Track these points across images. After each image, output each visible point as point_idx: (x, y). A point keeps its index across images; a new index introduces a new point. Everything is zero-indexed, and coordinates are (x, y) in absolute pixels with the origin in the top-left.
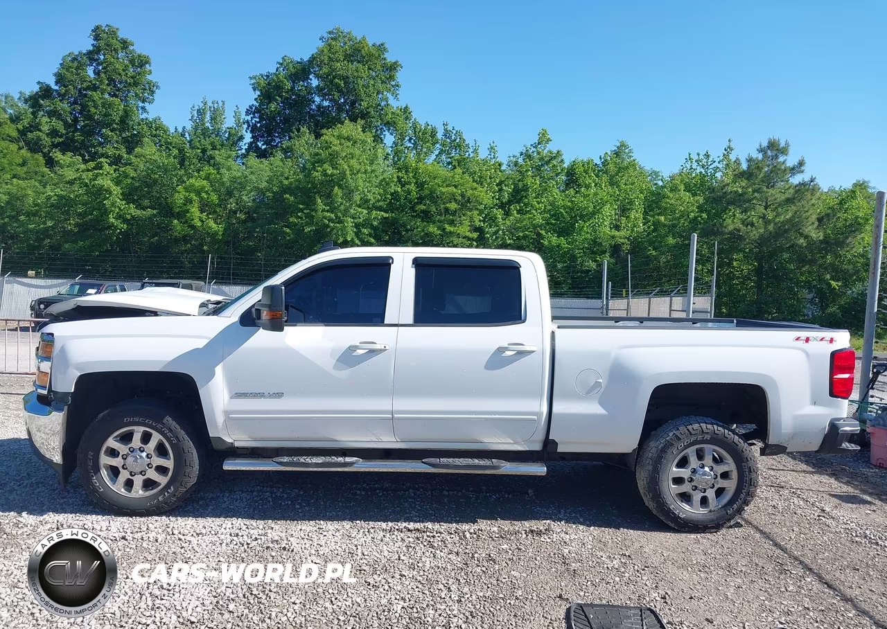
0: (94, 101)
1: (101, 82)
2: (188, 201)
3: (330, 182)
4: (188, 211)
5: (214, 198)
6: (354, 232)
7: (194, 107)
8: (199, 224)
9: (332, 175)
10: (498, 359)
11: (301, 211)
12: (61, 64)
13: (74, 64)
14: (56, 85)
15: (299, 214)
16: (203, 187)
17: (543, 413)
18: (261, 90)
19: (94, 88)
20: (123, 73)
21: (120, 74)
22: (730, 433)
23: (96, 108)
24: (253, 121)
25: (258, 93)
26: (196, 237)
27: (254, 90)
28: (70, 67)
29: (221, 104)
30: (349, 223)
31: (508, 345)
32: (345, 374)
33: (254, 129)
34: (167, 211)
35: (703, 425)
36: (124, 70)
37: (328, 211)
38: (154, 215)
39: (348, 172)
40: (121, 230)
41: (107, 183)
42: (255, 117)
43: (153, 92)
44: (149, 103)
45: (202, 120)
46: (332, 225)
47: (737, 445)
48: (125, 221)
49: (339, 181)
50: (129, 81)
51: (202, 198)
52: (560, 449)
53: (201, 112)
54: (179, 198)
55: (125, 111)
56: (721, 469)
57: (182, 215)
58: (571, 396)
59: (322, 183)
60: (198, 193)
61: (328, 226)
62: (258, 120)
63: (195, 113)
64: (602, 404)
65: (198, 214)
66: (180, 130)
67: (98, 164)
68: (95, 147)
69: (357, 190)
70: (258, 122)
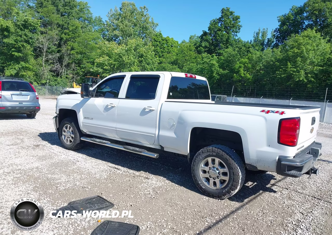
0: (219, 35)
1: (222, 28)
2: (240, 67)
3: (296, 55)
4: (239, 71)
5: (250, 65)
6: (304, 76)
7: (255, 32)
8: (243, 75)
9: (297, 52)
10: (144, 112)
11: (282, 68)
12: (210, 24)
13: (214, 23)
14: (208, 31)
15: (280, 70)
16: (246, 62)
17: (156, 134)
18: (281, 21)
19: (220, 30)
20: (229, 24)
21: (228, 24)
22: (225, 154)
23: (219, 37)
24: (277, 35)
25: (280, 23)
26: (242, 80)
27: (279, 22)
28: (213, 24)
29: (266, 29)
30: (302, 72)
31: (148, 107)
32: (105, 114)
33: (277, 38)
34: (233, 71)
35: (214, 148)
36: (230, 22)
37: (293, 68)
38: (228, 73)
39: (305, 51)
40: (217, 78)
41: (214, 62)
42: (278, 33)
43: (239, 29)
44: (238, 33)
45: (258, 37)
46: (294, 73)
47: (228, 161)
48: (219, 75)
49: (300, 54)
50: (231, 26)
51: (245, 66)
52: (165, 150)
53: (258, 34)
54: (237, 66)
55: (228, 37)
56: (222, 170)
57: (238, 72)
58: (165, 129)
59: (293, 56)
60: (244, 64)
61: (292, 74)
62: (279, 34)
63: (255, 34)
64: (175, 133)
65: (243, 72)
66: (249, 41)
67: (212, 56)
68: (217, 50)
69: (309, 58)
70: (279, 35)
